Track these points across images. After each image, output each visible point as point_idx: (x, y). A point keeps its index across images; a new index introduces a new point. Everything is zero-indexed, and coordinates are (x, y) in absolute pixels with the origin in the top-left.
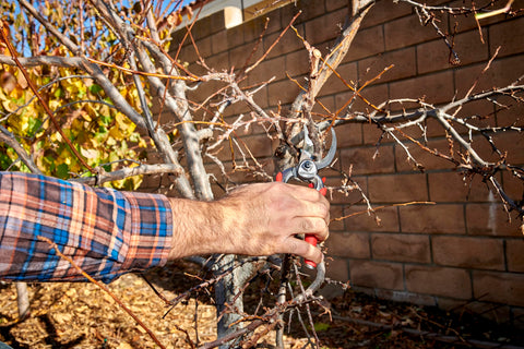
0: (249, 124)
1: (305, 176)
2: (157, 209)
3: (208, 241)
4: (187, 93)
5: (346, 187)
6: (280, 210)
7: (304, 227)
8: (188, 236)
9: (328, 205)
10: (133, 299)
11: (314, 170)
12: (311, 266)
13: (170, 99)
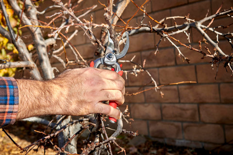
0: (68, 27)
1: (109, 63)
2: (7, 87)
3: (44, 107)
4: (38, 15)
5: (136, 71)
6: (92, 85)
7: (108, 96)
8: (30, 103)
9: (124, 82)
10: (11, 150)
11: (114, 59)
12: (113, 121)
13: (26, 19)
